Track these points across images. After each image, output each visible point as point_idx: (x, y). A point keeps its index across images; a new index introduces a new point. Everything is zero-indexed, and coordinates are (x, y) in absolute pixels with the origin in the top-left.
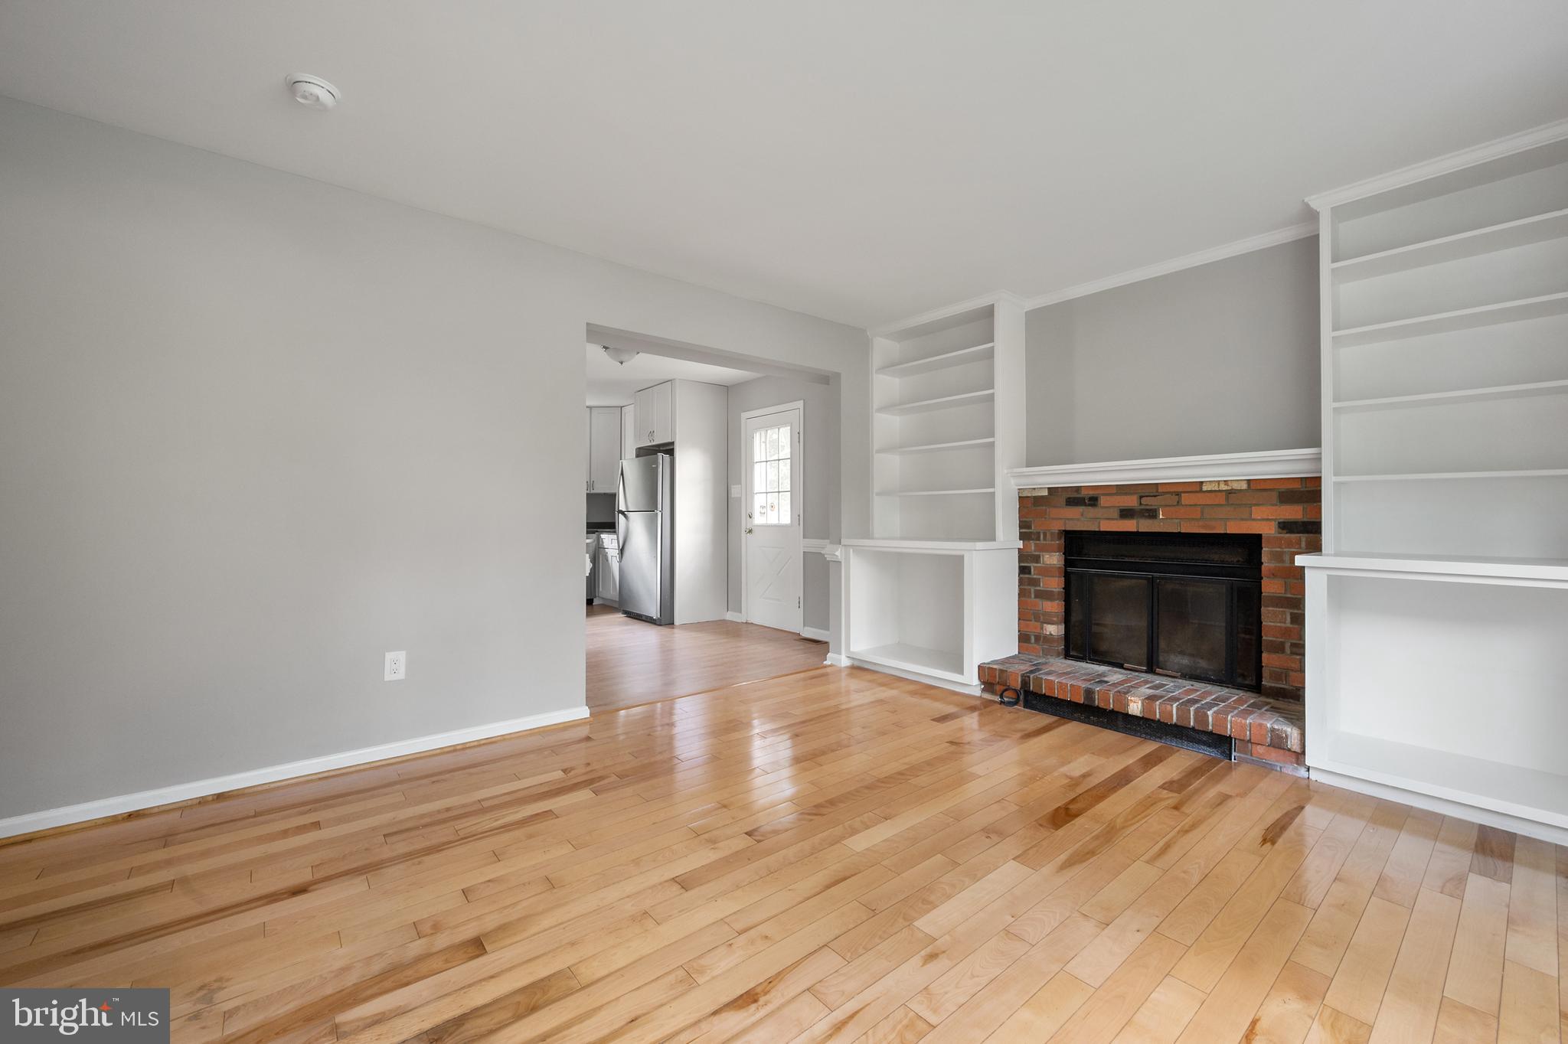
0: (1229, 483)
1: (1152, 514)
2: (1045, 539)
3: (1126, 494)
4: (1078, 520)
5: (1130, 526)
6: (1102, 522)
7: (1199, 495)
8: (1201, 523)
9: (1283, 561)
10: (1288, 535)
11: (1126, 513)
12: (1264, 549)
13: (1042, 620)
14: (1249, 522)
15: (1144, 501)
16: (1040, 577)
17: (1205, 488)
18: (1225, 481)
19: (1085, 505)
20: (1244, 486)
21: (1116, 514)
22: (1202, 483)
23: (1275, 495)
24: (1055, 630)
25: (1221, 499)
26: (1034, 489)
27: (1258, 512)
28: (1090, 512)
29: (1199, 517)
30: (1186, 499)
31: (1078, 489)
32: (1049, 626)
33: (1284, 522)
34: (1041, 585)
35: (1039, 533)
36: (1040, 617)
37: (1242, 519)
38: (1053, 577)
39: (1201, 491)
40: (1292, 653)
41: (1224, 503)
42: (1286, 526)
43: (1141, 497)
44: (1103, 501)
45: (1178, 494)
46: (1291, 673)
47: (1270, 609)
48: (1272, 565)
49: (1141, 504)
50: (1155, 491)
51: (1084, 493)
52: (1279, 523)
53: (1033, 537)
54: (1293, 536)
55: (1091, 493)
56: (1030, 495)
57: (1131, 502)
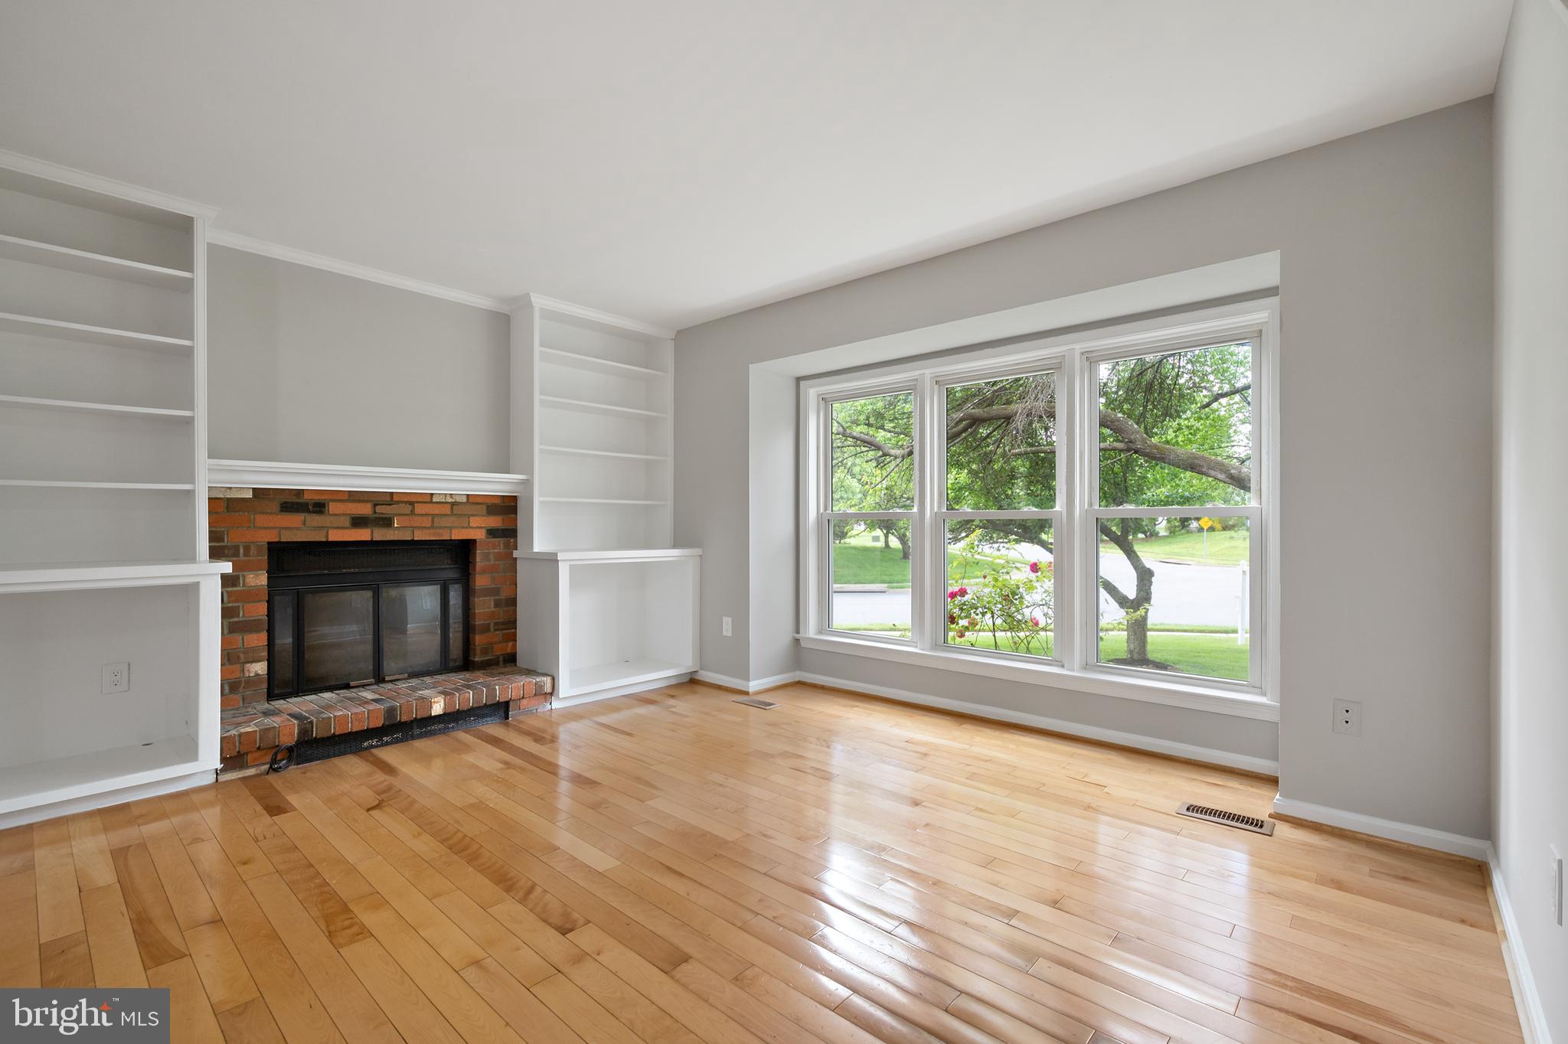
0: (454, 496)
1: (387, 522)
2: (246, 554)
3: (359, 501)
4: (298, 529)
5: (363, 535)
6: (330, 532)
7: (430, 505)
8: (431, 531)
9: (489, 560)
10: (493, 540)
11: (358, 522)
12: (478, 551)
13: (242, 660)
14: (469, 530)
15: (379, 509)
16: (237, 604)
17: (434, 500)
18: (451, 494)
19: (309, 511)
20: (464, 500)
21: (348, 524)
22: (432, 494)
23: (485, 507)
24: (260, 668)
25: (447, 510)
26: (230, 488)
27: (475, 521)
28: (315, 520)
29: (429, 525)
30: (419, 509)
31: (300, 492)
32: (254, 664)
33: (491, 530)
34: (241, 615)
35: (237, 548)
36: (239, 657)
37: (463, 528)
38: (259, 601)
39: (431, 502)
40: (496, 630)
41: (449, 513)
42: (492, 533)
43: (375, 505)
44: (333, 508)
45: (412, 503)
46: (495, 646)
47: (482, 599)
48: (483, 564)
49: (375, 512)
50: (389, 499)
51: (307, 496)
52: (488, 530)
53: (226, 552)
54: (496, 539)
55: (317, 497)
56: (222, 496)
57: (365, 509)
